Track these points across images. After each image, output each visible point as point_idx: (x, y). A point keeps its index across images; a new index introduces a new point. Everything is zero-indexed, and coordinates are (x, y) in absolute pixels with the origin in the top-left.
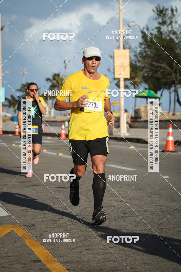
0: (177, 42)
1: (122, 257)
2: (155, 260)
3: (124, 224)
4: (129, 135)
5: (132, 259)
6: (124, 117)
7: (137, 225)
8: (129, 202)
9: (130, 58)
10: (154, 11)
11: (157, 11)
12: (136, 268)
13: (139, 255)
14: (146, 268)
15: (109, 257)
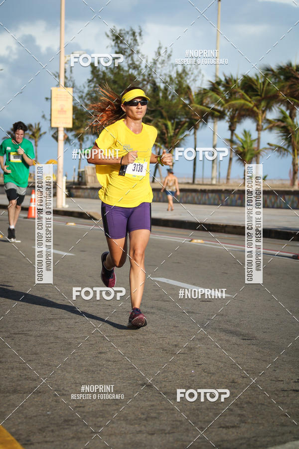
0: (140, 79)
1: (45, 374)
2: (91, 379)
3: (52, 328)
4: (69, 208)
5: (60, 377)
6: (62, 181)
7: (69, 331)
8: (61, 299)
9: (74, 100)
10: (108, 36)
11: (114, 35)
12: (63, 389)
13: (69, 372)
14: (77, 390)
15: (27, 374)
